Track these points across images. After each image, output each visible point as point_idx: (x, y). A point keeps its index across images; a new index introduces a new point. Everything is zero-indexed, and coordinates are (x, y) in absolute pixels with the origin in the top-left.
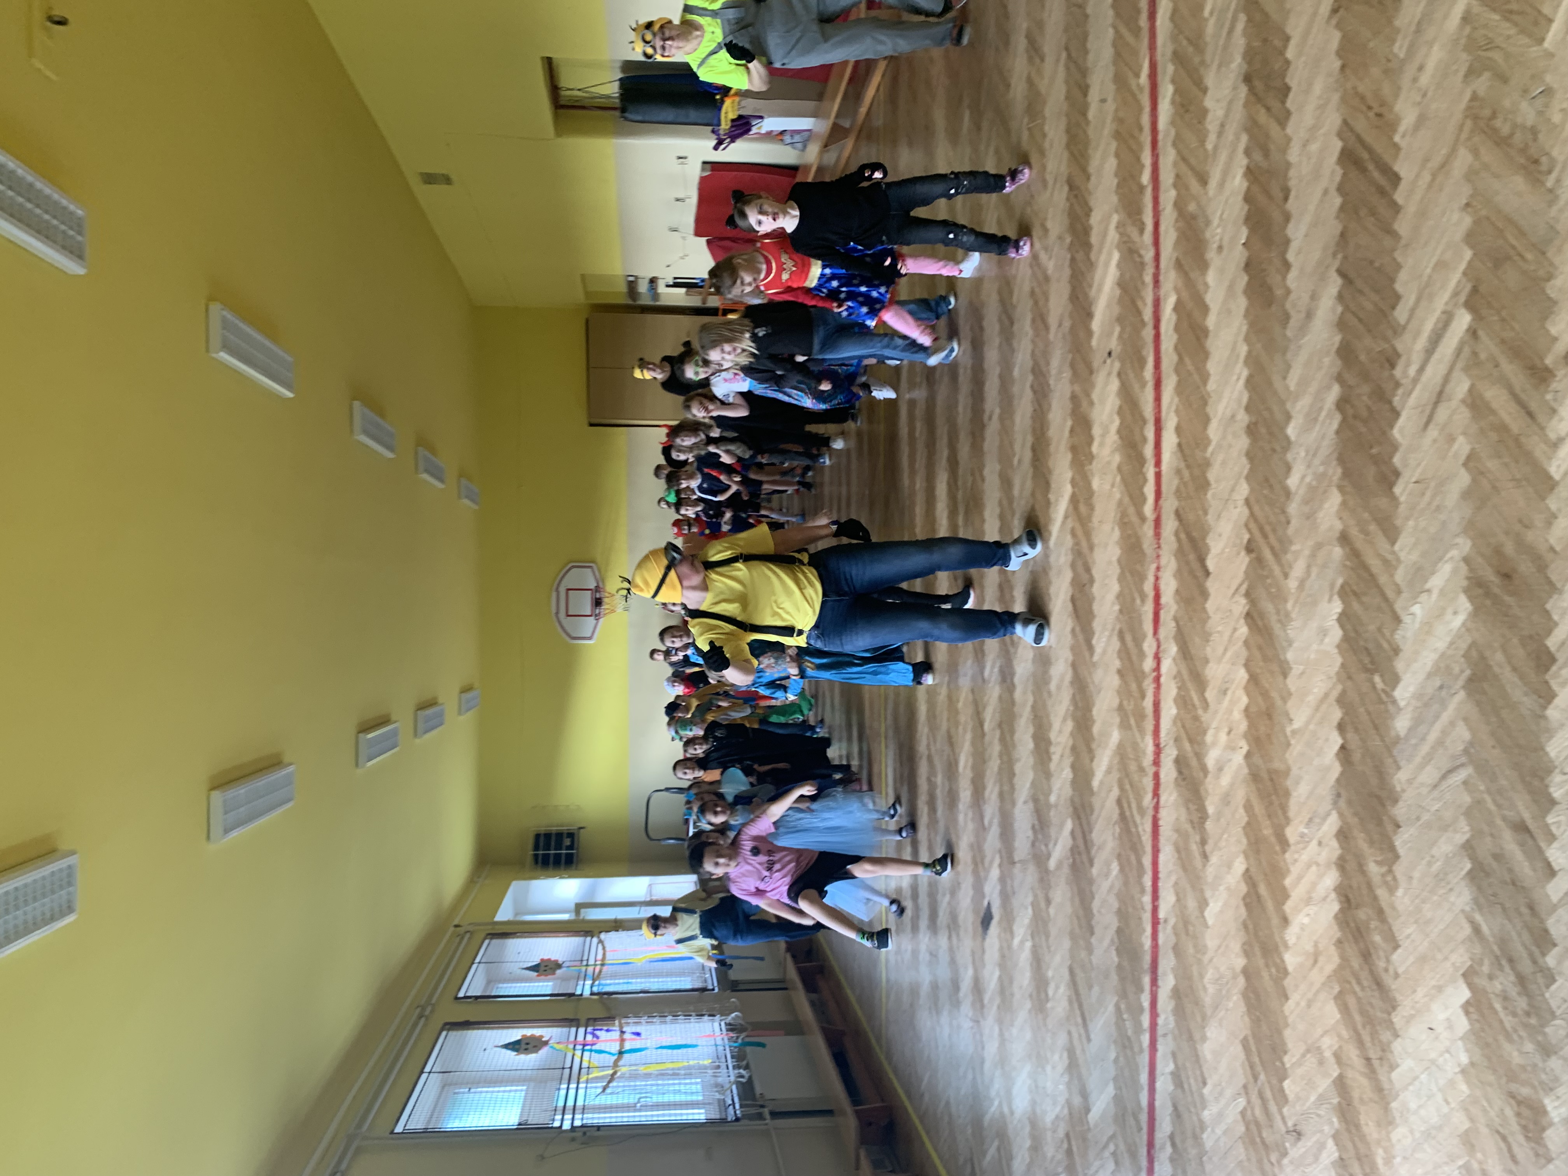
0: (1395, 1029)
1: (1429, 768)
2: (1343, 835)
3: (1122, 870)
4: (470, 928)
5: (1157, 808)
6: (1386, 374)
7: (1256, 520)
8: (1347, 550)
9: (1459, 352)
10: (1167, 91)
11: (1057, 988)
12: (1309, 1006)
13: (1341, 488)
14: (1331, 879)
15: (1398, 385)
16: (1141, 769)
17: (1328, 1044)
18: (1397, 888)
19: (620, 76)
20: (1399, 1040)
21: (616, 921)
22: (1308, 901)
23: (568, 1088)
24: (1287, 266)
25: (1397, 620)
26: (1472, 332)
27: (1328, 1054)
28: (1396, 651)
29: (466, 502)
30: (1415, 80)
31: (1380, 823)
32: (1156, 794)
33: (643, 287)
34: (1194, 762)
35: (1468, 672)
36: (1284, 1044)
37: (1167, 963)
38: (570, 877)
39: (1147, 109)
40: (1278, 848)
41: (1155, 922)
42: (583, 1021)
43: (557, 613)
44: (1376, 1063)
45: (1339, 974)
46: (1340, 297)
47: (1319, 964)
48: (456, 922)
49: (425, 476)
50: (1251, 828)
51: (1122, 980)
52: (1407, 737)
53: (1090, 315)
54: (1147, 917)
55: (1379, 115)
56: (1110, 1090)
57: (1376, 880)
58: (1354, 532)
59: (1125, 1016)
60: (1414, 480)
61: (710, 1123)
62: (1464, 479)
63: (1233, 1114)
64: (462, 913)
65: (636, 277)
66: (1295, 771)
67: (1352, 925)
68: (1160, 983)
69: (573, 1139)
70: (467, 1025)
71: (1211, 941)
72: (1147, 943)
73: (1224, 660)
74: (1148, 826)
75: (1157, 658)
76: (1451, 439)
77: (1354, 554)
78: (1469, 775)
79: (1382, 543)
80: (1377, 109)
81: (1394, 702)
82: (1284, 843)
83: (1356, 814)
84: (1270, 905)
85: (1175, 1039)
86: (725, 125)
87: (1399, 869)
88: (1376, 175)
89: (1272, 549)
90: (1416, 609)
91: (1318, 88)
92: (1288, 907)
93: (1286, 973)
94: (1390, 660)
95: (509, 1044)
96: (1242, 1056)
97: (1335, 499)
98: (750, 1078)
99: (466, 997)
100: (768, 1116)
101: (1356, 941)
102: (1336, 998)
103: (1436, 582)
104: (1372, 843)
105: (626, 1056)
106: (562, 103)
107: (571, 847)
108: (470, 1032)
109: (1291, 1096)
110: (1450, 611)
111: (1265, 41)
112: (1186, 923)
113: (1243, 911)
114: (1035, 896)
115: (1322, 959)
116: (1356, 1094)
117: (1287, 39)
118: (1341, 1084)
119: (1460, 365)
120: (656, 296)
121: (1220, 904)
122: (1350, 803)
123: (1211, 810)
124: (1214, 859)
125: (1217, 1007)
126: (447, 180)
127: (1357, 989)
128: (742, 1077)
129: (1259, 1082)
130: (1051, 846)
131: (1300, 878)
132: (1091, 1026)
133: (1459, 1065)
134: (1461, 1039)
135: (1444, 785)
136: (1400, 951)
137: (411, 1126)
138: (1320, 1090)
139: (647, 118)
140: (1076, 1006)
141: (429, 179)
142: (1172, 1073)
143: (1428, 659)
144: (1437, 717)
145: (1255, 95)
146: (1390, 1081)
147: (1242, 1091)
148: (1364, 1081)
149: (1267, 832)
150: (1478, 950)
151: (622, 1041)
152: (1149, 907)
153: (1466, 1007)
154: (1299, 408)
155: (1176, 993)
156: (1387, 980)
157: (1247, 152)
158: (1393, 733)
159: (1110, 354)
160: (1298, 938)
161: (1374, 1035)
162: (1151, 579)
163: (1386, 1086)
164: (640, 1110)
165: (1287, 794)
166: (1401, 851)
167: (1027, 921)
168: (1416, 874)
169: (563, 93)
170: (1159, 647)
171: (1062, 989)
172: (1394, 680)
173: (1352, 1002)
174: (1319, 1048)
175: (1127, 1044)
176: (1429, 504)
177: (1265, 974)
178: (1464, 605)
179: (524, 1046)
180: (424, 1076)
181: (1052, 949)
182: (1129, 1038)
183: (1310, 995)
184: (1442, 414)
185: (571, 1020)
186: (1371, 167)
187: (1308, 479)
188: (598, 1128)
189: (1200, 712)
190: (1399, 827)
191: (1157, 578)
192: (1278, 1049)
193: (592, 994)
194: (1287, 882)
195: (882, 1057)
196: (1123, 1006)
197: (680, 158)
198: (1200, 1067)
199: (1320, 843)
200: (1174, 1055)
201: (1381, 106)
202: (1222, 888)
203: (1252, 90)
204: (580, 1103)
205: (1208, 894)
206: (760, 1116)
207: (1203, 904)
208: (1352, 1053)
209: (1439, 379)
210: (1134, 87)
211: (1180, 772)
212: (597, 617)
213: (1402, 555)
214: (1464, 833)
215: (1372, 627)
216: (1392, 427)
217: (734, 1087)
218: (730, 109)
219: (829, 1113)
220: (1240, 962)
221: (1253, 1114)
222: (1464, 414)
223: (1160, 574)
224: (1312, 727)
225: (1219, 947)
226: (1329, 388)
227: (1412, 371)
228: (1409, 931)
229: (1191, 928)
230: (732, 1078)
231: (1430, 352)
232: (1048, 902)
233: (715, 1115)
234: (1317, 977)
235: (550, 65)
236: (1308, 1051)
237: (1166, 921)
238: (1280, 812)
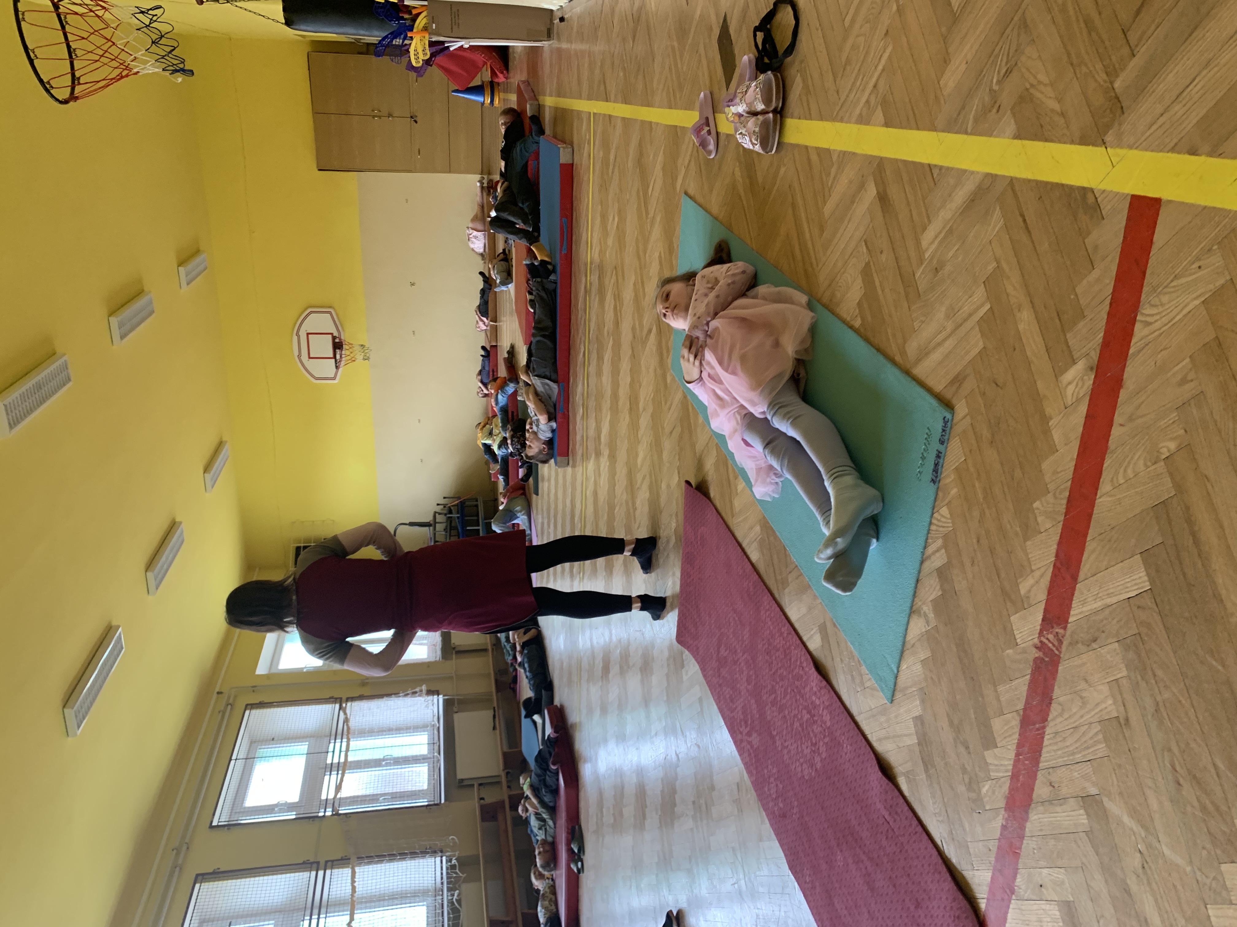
4: (232, 695)
42: (322, 864)
43: (299, 356)
70: (217, 873)
185: (312, 864)
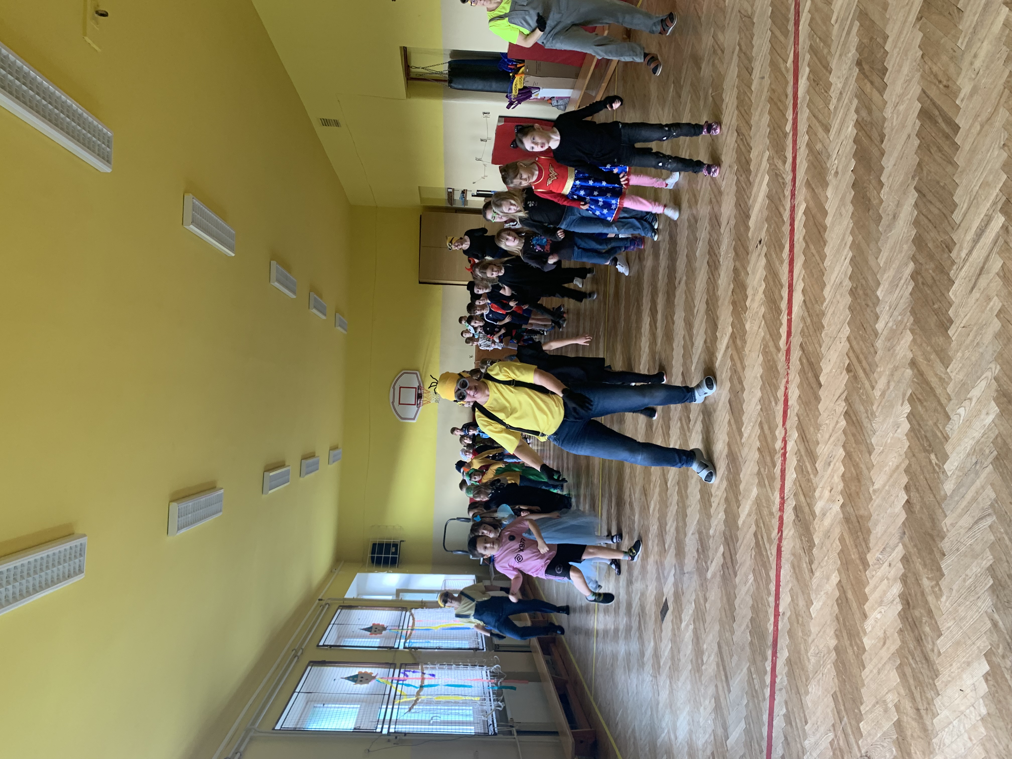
0: (937, 690)
1: (966, 516)
2: (906, 560)
3: (755, 580)
4: (329, 602)
5: (780, 539)
6: (946, 256)
7: (854, 351)
8: (915, 371)
9: (995, 242)
10: (805, 71)
11: (709, 656)
12: (879, 673)
13: (912, 331)
14: (897, 589)
15: (953, 263)
16: (771, 514)
17: (892, 699)
18: (941, 596)
19: (449, 60)
20: (940, 697)
21: (422, 602)
22: (881, 603)
23: (387, 708)
24: (881, 185)
25: (948, 418)
26: (1005, 229)
27: (890, 705)
28: (947, 438)
29: (339, 328)
30: (972, 64)
31: (931, 552)
32: (780, 530)
33: (457, 196)
34: (806, 509)
35: (995, 453)
36: (861, 698)
37: (784, 642)
38: (394, 572)
39: (791, 83)
40: (861, 567)
41: (777, 614)
42: (398, 665)
43: (393, 402)
44: (923, 712)
45: (899, 652)
46: (916, 205)
47: (886, 646)
48: (320, 598)
49: (314, 311)
50: (843, 554)
51: (753, 652)
52: (952, 496)
53: (748, 217)
54: (771, 611)
55: (947, 87)
56: (743, 725)
57: (928, 590)
58: (920, 359)
59: (754, 676)
60: (962, 325)
61: (477, 735)
62: (996, 325)
63: (825, 743)
64: (324, 591)
65: (453, 190)
66: (874, 517)
67: (910, 620)
68: (778, 655)
69: (389, 741)
70: (323, 663)
71: (814, 628)
72: (771, 628)
73: (829, 443)
74: (774, 552)
75: (785, 441)
76: (989, 299)
77: (920, 374)
78: (994, 521)
79: (939, 368)
80: (945, 83)
81: (944, 472)
82: (865, 564)
83: (915, 546)
84: (854, 605)
85: (787, 692)
86: (515, 93)
87: (943, 583)
88: (943, 125)
89: (864, 370)
90: (962, 411)
91: (906, 69)
92: (867, 607)
93: (864, 650)
94: (942, 444)
95: (351, 677)
96: (832, 705)
97: (908, 337)
98: (505, 707)
99: (324, 645)
100: (515, 734)
101: (913, 632)
102: (897, 668)
103: (975, 393)
104: (925, 565)
105: (425, 689)
106: (412, 76)
107: (395, 553)
108: (326, 668)
109: (864, 733)
110: (984, 412)
111: (871, 39)
112: (797, 615)
113: (836, 608)
114: (697, 595)
115: (888, 643)
116: (909, 733)
117: (886, 38)
118: (898, 725)
119: (996, 250)
120: (465, 202)
121: (821, 604)
122: (911, 538)
123: (817, 541)
124: (817, 574)
125: (816, 672)
126: (337, 123)
127: (912, 661)
128: (500, 707)
129: (843, 723)
130: (709, 562)
131: (876, 588)
132: (731, 683)
133: (980, 715)
134: (982, 697)
135: (976, 527)
136: (942, 638)
137: (286, 725)
138: (885, 729)
139: (465, 87)
140: (721, 668)
141: (326, 122)
142: (784, 715)
143: (968, 444)
144: (973, 483)
145: (864, 74)
146: (932, 724)
147: (832, 729)
148: (914, 724)
149: (854, 556)
150: (995, 637)
151: (423, 679)
152: (772, 604)
153: (986, 677)
154: (886, 279)
155: (789, 662)
156: (933, 657)
157: (857, 111)
158: (942, 493)
159: (760, 242)
160: (873, 628)
161: (922, 693)
162: (782, 389)
163: (930, 728)
164: (432, 725)
165: (869, 532)
166: (945, 572)
167: (691, 612)
168: (955, 587)
169: (413, 70)
170: (786, 433)
171: (712, 658)
172: (945, 457)
173: (908, 670)
174: (885, 701)
175: (754, 694)
176: (973, 341)
177: (850, 651)
178: (994, 409)
179: (359, 679)
180: (295, 694)
181: (707, 630)
182: (756, 691)
183: (880, 666)
184: (983, 282)
185: (391, 664)
186: (940, 120)
187: (890, 324)
188: (405, 734)
189: (812, 476)
190: (944, 555)
191: (786, 388)
192: (857, 701)
193: (405, 648)
194: (867, 590)
195: (592, 699)
196: (753, 670)
197: (484, 113)
198: (804, 712)
199: (890, 565)
200: (786, 703)
201: (948, 81)
202: (822, 593)
203: (862, 70)
204: (394, 718)
205: (813, 596)
206: (510, 733)
207: (809, 603)
208: (907, 705)
209: (982, 259)
210: (783, 69)
211: (797, 516)
212: (418, 406)
213: (953, 375)
214: (989, 560)
215: (930, 423)
216: (949, 291)
217: (494, 713)
218: (518, 83)
219: (555, 733)
220: (833, 643)
221: (839, 744)
222: (998, 283)
223: (788, 386)
224: (887, 488)
225: (819, 632)
226: (906, 265)
227: (963, 255)
228: (949, 625)
229: (800, 619)
230: (493, 707)
231: (976, 241)
232: (706, 600)
233: (481, 730)
234: (885, 654)
235: (405, 52)
236: (877, 703)
237: (784, 614)
238: (863, 544)
